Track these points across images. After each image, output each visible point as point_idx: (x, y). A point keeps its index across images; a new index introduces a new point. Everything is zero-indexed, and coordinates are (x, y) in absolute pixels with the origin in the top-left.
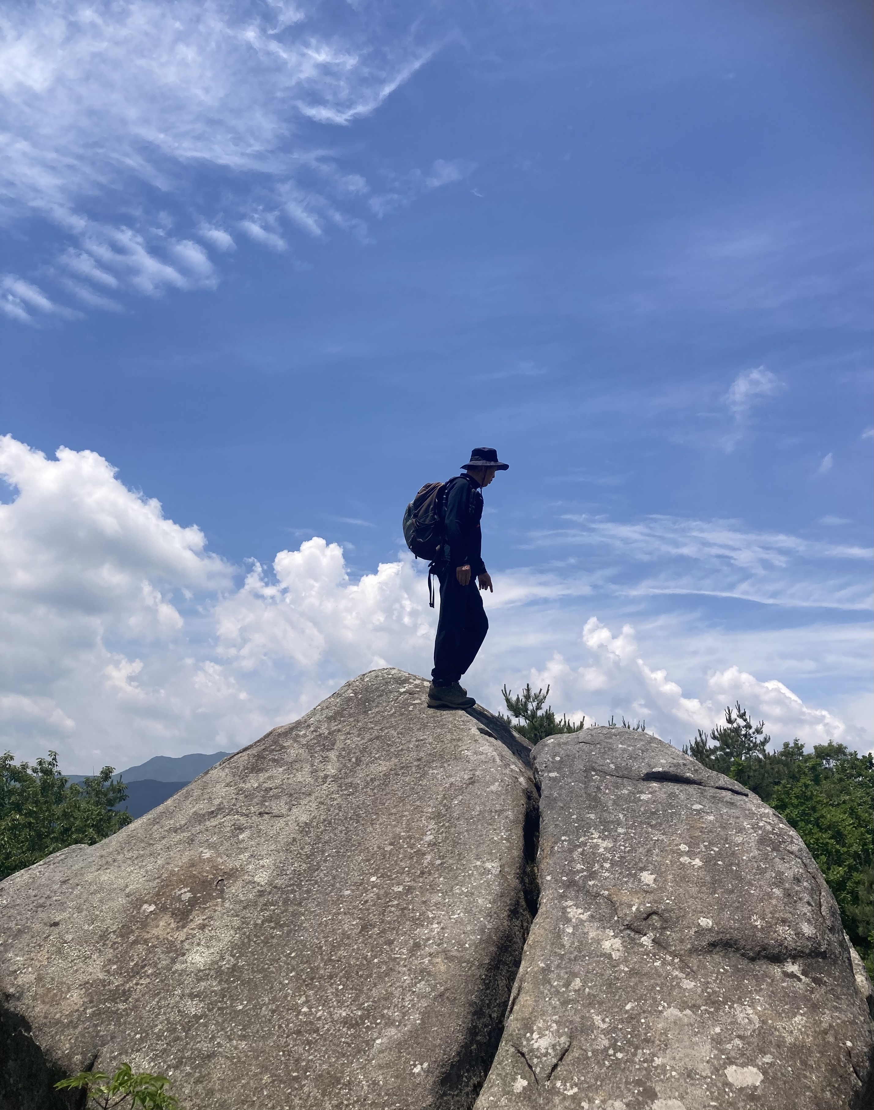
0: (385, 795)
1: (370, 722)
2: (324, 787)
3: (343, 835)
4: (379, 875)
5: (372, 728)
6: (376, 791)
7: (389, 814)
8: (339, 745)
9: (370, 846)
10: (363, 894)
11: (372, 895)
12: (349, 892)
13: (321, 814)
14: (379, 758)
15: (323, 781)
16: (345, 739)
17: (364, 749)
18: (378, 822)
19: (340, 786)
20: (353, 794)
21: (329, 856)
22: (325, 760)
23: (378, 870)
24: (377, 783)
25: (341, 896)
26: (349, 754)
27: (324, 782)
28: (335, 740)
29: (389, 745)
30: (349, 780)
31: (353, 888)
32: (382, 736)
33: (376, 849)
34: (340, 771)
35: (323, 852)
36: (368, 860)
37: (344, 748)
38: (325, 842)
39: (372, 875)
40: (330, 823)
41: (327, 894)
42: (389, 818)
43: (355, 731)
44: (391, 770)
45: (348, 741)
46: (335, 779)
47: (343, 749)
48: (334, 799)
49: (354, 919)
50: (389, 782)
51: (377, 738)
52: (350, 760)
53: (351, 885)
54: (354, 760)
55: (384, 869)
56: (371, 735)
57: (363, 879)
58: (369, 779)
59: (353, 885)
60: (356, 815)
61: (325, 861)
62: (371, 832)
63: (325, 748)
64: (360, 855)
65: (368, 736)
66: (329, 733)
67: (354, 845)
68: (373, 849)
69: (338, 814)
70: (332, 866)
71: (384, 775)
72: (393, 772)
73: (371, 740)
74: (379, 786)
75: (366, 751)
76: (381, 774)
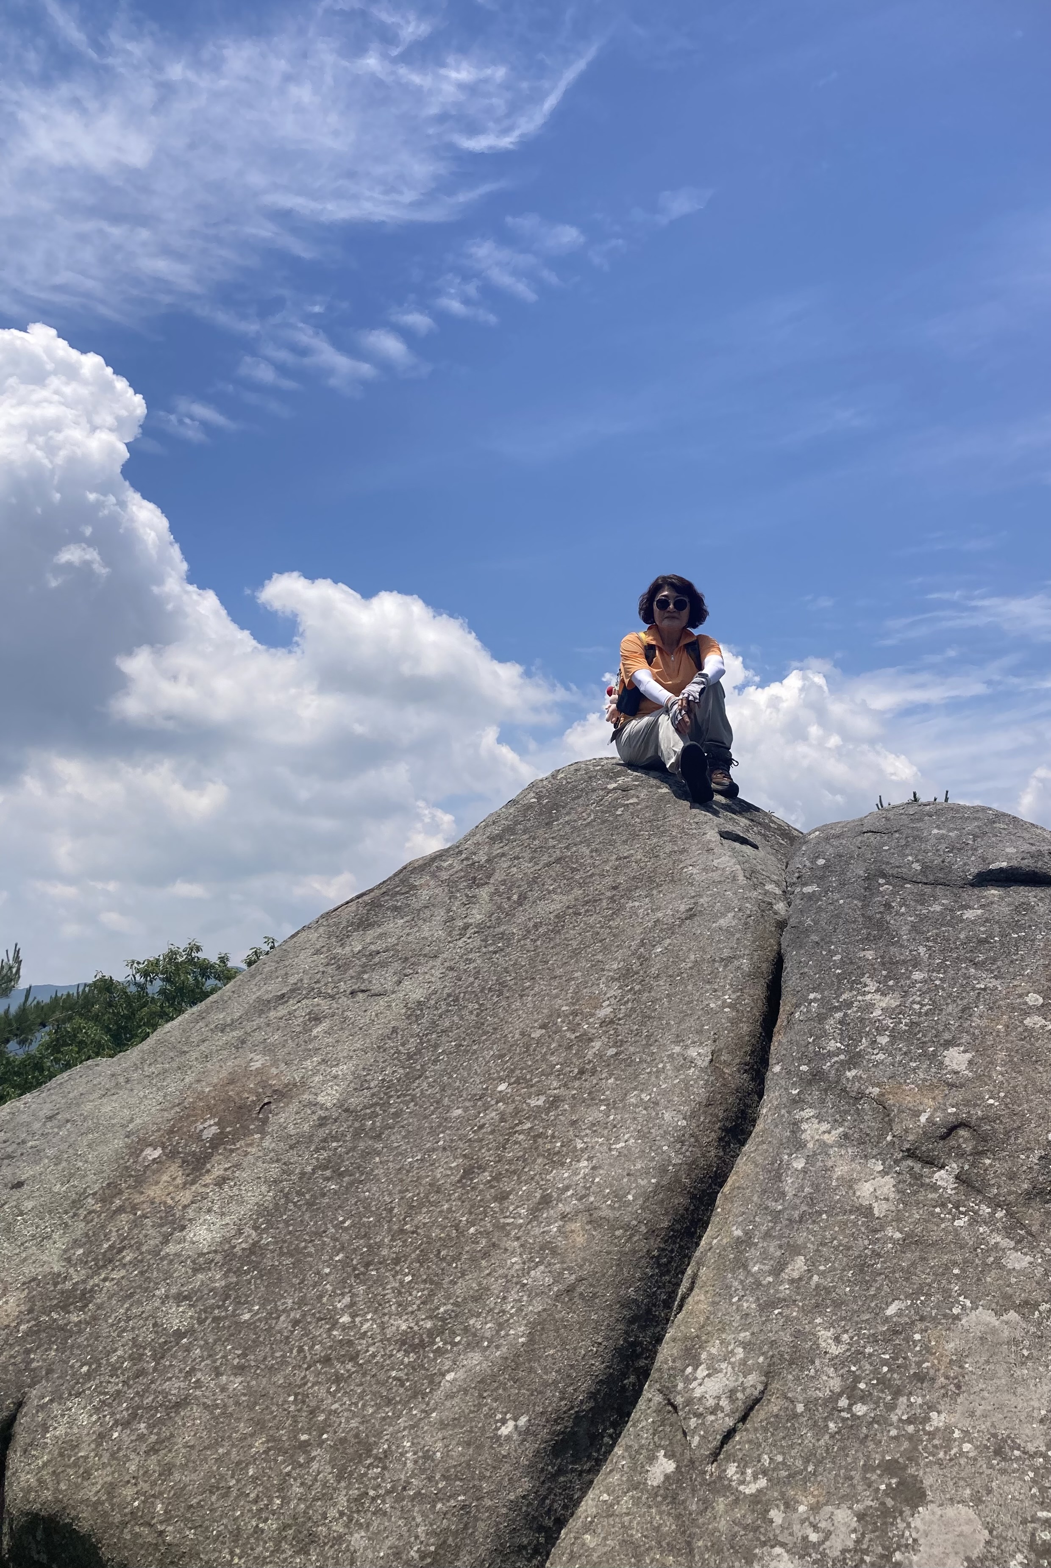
0: (552, 948)
1: (553, 838)
2: (460, 943)
3: (473, 1017)
4: (513, 1080)
5: (554, 847)
6: (539, 943)
7: (551, 978)
8: (499, 876)
9: (510, 1033)
10: (479, 1113)
11: (494, 1114)
12: (460, 1111)
13: (445, 987)
14: (554, 891)
15: (460, 934)
16: (510, 867)
17: (534, 881)
18: (532, 992)
19: (485, 940)
20: (502, 950)
21: (443, 1052)
22: (471, 900)
23: (513, 1071)
24: (541, 930)
25: (446, 1119)
26: (510, 889)
27: (462, 935)
28: (494, 870)
29: (573, 870)
30: (502, 928)
31: (467, 1104)
32: (566, 857)
33: (517, 1036)
34: (490, 916)
35: (436, 1046)
36: (501, 1056)
37: (505, 880)
38: (443, 1031)
39: (502, 1080)
40: (456, 1000)
41: (426, 1117)
42: (550, 985)
43: (527, 854)
44: (568, 907)
45: (514, 870)
46: (481, 928)
47: (504, 882)
48: (471, 961)
49: (455, 1158)
50: (563, 926)
51: (558, 861)
52: (509, 899)
53: (465, 1099)
54: (515, 897)
55: (522, 1069)
56: (550, 857)
57: (487, 1087)
58: (531, 924)
59: (469, 1100)
60: (500, 984)
61: (435, 1062)
62: (517, 1010)
63: (475, 883)
64: (491, 1048)
65: (545, 859)
66: (488, 861)
67: (485, 1033)
68: (513, 1037)
69: (473, 983)
70: (445, 1070)
71: (557, 916)
72: (571, 911)
73: (548, 865)
74: (545, 934)
75: (536, 883)
76: (552, 916)
